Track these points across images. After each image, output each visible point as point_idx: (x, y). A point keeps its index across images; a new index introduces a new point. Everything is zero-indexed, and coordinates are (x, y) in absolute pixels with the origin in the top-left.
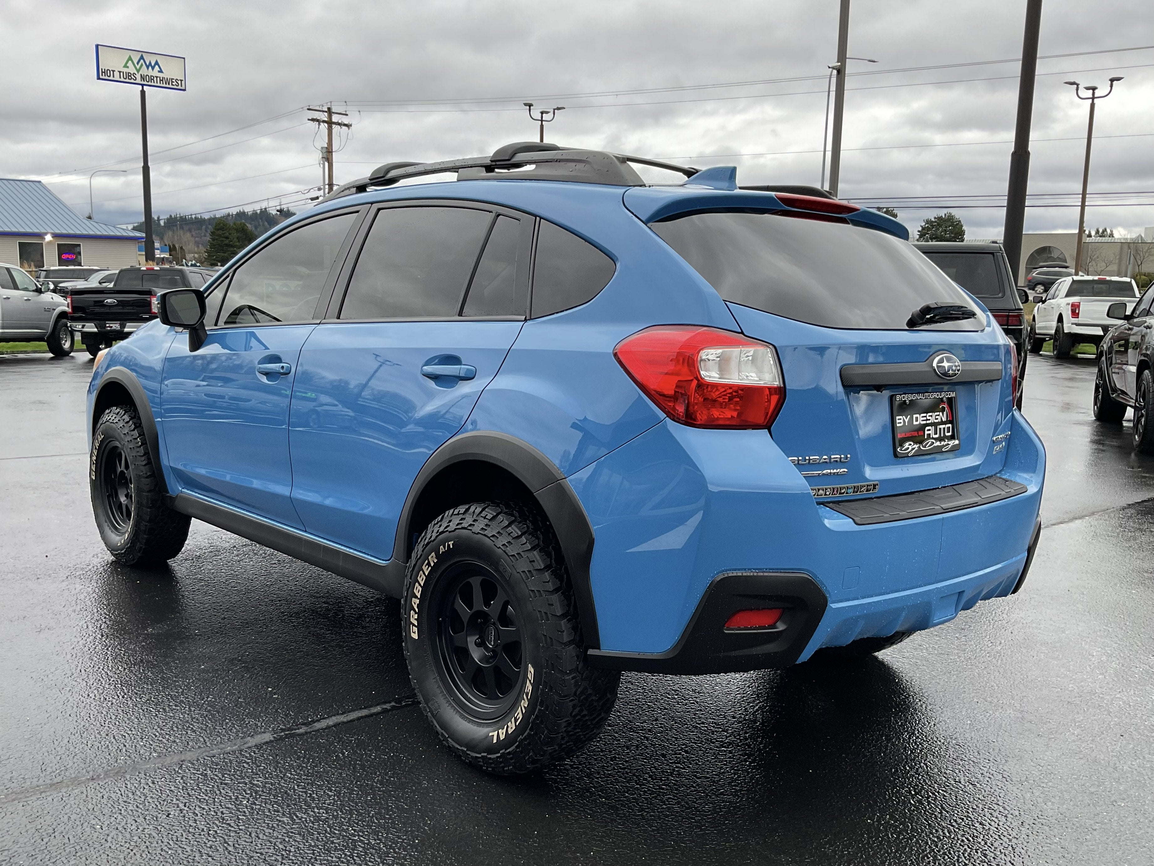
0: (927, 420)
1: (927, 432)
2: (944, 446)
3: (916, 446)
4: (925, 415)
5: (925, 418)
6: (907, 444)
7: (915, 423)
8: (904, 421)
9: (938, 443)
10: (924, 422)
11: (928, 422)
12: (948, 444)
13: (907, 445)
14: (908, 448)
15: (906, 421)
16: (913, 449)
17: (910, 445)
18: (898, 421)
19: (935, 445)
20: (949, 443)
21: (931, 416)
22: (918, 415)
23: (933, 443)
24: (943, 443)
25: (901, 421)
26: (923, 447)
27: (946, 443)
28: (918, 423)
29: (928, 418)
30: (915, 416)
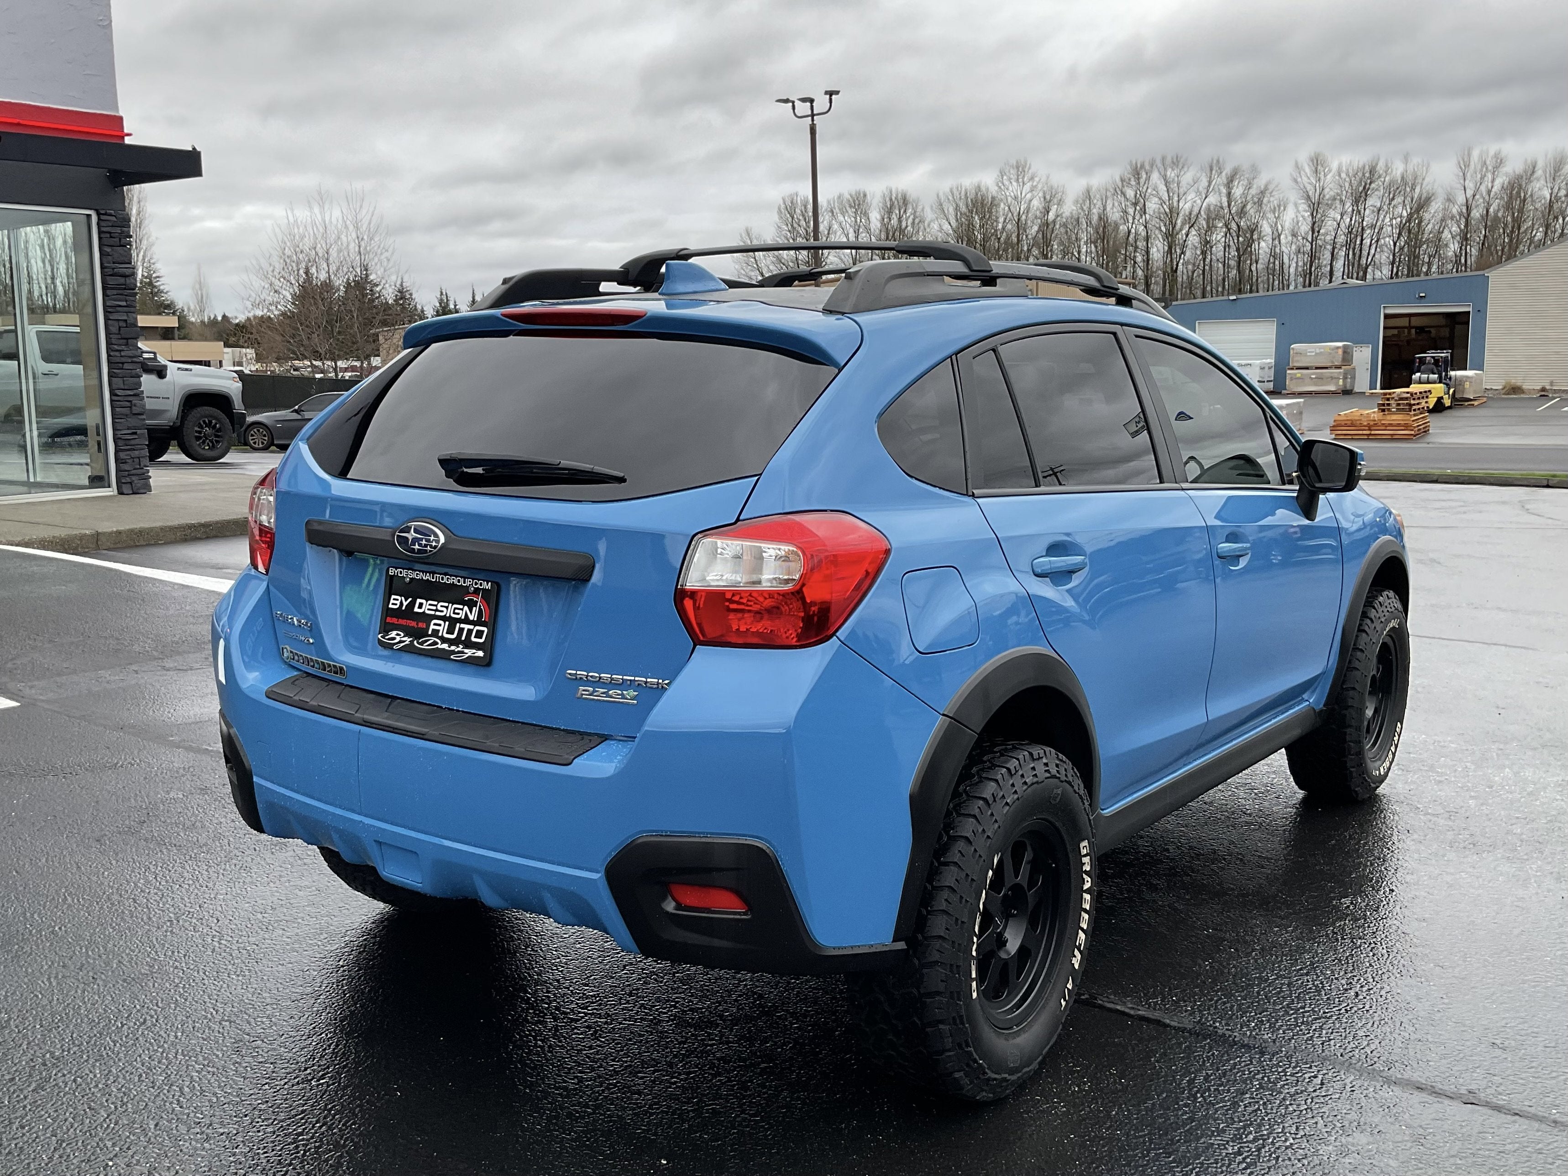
0: (437, 610)
1: (432, 627)
2: (453, 652)
3: (408, 640)
4: (435, 603)
5: (434, 608)
6: (395, 632)
7: (416, 610)
8: (401, 603)
9: (445, 646)
10: (433, 613)
11: (438, 613)
12: (463, 652)
13: (393, 634)
14: (394, 639)
15: (405, 604)
16: (400, 642)
17: (398, 635)
18: (392, 601)
19: (439, 646)
20: (466, 651)
21: (447, 608)
22: (423, 601)
23: (435, 643)
24: (453, 648)
25: (398, 603)
26: (418, 643)
27: (459, 649)
28: (421, 611)
29: (439, 608)
30: (419, 601)
